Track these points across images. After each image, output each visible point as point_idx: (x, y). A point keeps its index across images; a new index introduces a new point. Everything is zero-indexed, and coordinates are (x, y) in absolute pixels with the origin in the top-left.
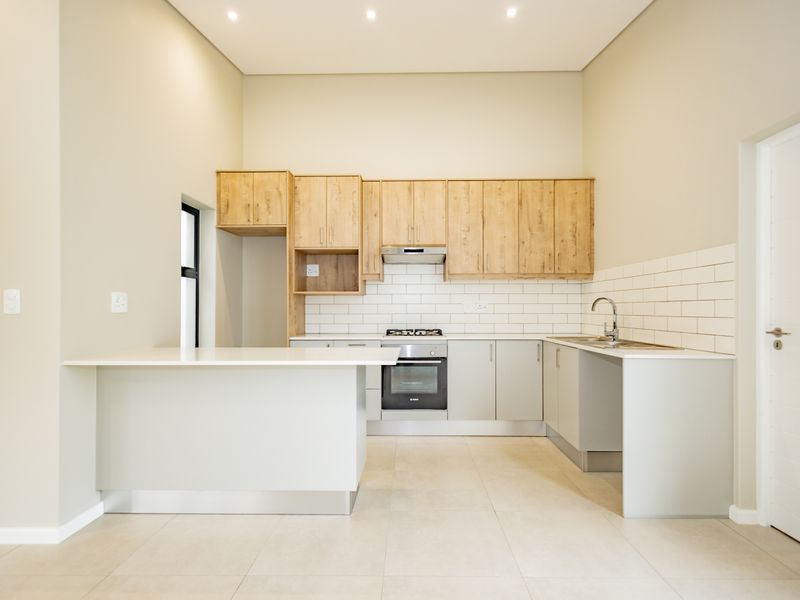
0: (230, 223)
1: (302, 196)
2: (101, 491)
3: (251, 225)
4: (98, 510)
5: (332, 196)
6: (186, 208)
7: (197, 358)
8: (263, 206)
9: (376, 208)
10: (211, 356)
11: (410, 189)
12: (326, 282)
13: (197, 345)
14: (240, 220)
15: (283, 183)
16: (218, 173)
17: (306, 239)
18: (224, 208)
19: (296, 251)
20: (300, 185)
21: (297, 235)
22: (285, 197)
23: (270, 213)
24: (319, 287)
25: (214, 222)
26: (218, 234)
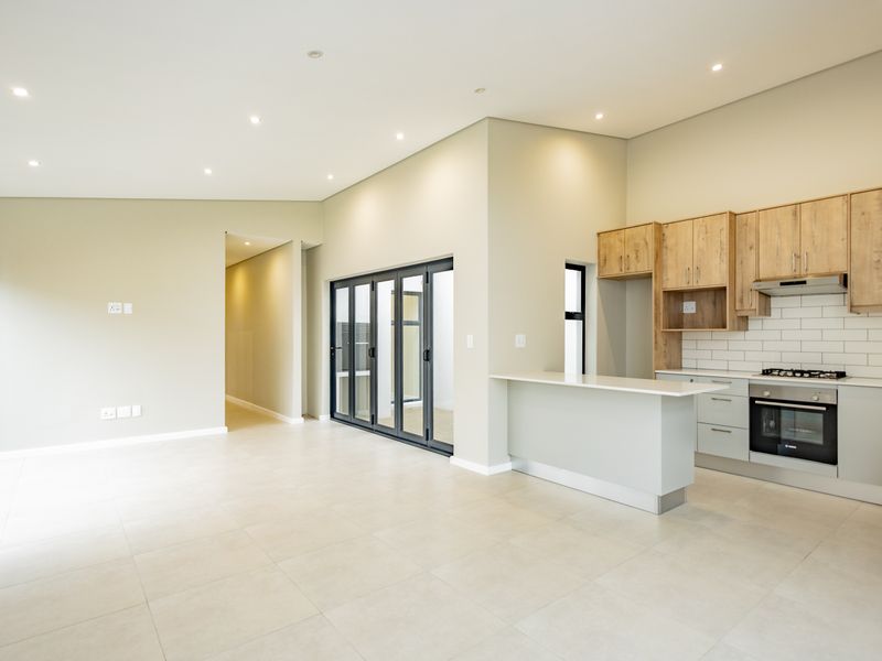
0: (607, 273)
1: (670, 242)
2: (511, 456)
3: (623, 273)
4: (508, 466)
5: (699, 236)
6: (569, 266)
7: (584, 382)
8: (633, 256)
9: (751, 239)
10: (593, 381)
11: (795, 214)
12: (703, 319)
13: (584, 372)
14: (615, 271)
15: (650, 234)
16: (599, 234)
17: (674, 281)
18: (603, 261)
19: (664, 292)
20: (667, 231)
21: (665, 278)
22: (652, 246)
23: (638, 262)
24: (695, 324)
25: (596, 275)
26: (599, 283)
